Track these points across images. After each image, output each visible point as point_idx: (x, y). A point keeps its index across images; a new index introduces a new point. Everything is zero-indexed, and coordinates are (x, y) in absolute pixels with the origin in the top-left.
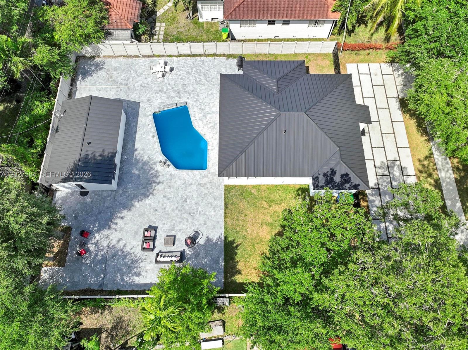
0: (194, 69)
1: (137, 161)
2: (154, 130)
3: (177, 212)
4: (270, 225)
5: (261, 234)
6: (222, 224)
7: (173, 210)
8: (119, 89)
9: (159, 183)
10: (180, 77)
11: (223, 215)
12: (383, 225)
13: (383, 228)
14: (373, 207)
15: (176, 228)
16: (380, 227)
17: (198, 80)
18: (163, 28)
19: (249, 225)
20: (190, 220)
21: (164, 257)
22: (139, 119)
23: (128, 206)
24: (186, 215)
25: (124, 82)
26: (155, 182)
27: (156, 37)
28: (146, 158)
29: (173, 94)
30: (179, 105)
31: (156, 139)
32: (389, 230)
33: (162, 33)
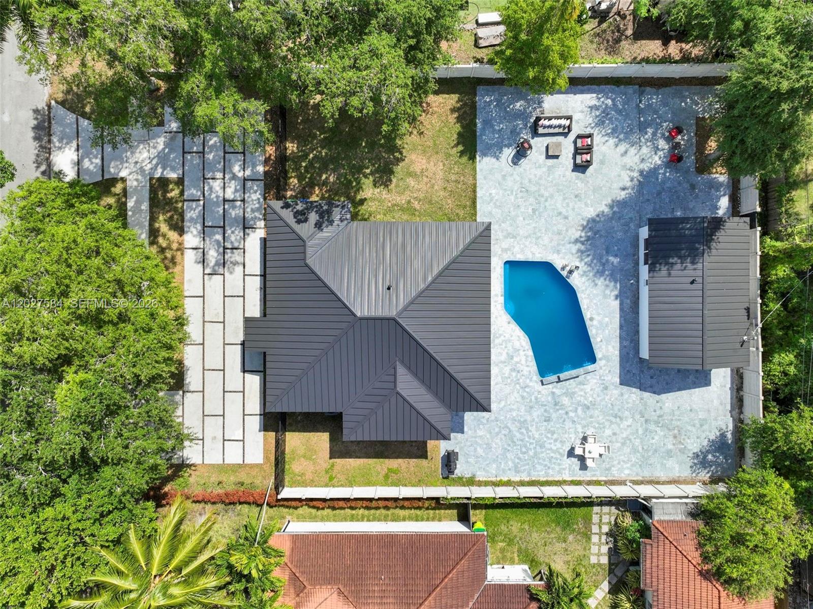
0: (531, 453)
1: (613, 277)
2: (592, 332)
3: (546, 194)
4: (411, 174)
5: (424, 161)
6: (479, 176)
7: (552, 196)
8: (658, 413)
9: (576, 241)
10: (555, 436)
11: (478, 189)
12: (248, 172)
13: (248, 167)
14: (259, 199)
15: (545, 169)
16: (252, 170)
17: (523, 431)
18: (594, 549)
19: (440, 175)
20: (526, 181)
21: (560, 126)
22: (617, 353)
23: (619, 206)
24: (533, 188)
25: (652, 427)
26: (582, 243)
27: (605, 529)
28: (600, 281)
29: (565, 401)
30: (554, 378)
31: (587, 315)
32: (240, 166)
33: (595, 539)
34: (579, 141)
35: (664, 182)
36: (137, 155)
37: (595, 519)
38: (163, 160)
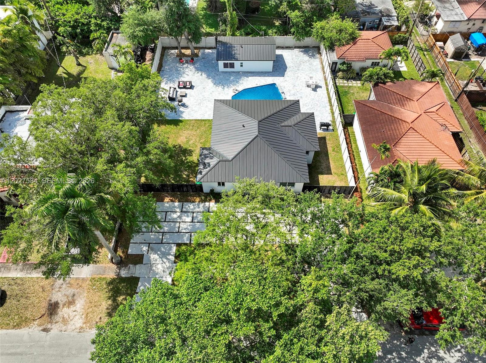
0: (317, 102)
1: (239, 79)
2: (262, 84)
3: (202, 97)
4: (188, 142)
5: (182, 137)
6: (192, 119)
7: (203, 96)
8: (294, 67)
9: (223, 89)
10: (308, 95)
11: (197, 119)
12: (178, 210)
13: (175, 210)
14: (193, 205)
15: (191, 98)
16: (177, 208)
17: (307, 105)
18: (355, 85)
19: (189, 132)
20: (196, 104)
21: (173, 92)
22: (271, 77)
23: (208, 77)
24: (199, 101)
25: (300, 68)
26: (224, 87)
27: (346, 82)
28: (241, 82)
29: (292, 92)
30: (283, 95)
31: (254, 86)
32: (174, 214)
33: (350, 85)
34: (180, 86)
35: (201, 66)
36: (159, 271)
37: (341, 84)
38: (164, 255)
